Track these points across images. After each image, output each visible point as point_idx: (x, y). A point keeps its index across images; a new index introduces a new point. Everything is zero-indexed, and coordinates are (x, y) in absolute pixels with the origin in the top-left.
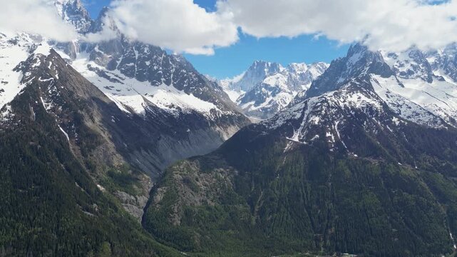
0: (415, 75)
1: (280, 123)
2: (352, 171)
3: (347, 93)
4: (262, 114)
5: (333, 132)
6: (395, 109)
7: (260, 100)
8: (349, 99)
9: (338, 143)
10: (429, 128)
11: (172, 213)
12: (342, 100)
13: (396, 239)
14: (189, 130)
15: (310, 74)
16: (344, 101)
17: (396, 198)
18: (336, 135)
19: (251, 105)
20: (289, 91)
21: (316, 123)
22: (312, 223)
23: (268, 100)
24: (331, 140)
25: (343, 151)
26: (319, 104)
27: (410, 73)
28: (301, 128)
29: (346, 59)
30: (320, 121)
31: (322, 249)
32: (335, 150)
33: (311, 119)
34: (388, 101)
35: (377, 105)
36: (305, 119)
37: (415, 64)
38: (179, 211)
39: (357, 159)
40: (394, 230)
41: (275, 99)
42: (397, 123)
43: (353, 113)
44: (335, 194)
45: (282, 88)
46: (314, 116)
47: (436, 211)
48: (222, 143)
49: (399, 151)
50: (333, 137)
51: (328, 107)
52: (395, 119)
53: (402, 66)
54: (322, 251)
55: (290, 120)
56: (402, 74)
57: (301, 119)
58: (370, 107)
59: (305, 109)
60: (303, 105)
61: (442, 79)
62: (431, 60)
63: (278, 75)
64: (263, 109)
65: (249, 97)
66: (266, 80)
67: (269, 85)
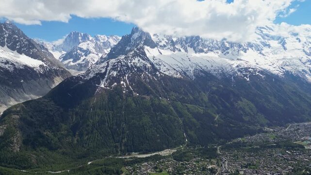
0: (167, 47)
1: (91, 75)
2: (136, 104)
3: (132, 57)
4: (78, 68)
5: (125, 81)
6: (157, 67)
7: (76, 58)
8: (133, 61)
9: (127, 88)
10: (174, 78)
11: (12, 143)
12: (130, 61)
13: (159, 140)
14: (22, 81)
15: (109, 42)
16: (131, 62)
17: (159, 117)
18: (126, 83)
19: (70, 62)
20: (96, 53)
21: (115, 75)
22: (113, 138)
23: (82, 58)
24: (124, 86)
25: (131, 92)
26: (116, 64)
27: (165, 46)
28: (105, 79)
29: (131, 36)
30: (117, 74)
31: (120, 152)
32: (126, 92)
33: (112, 73)
34: (154, 62)
35: (149, 65)
36: (107, 73)
37: (167, 41)
38: (18, 141)
39: (138, 97)
40: (158, 135)
41: (87, 58)
42: (159, 75)
43: (136, 70)
44: (127, 119)
45: (91, 51)
46: (113, 71)
47: (178, 122)
48: (50, 90)
49: (160, 90)
50: (125, 84)
51: (122, 65)
52: (157, 73)
53: (161, 42)
54: (119, 154)
55: (98, 74)
56: (161, 46)
57: (105, 73)
58: (145, 66)
59: (107, 66)
60: (106, 64)
61: (180, 50)
62: (175, 40)
63: (89, 42)
64: (79, 64)
65: (68, 56)
66: (80, 45)
67: (83, 48)
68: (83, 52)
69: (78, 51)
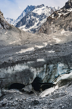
23: (36, 24)
65: (21, 22)
66: (34, 10)
67: (37, 14)
68: (38, 18)
69: (32, 17)
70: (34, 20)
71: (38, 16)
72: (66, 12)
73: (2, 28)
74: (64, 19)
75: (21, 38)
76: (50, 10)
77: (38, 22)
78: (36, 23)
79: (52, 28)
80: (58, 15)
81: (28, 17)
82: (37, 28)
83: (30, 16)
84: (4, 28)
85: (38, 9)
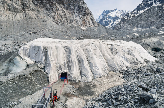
45: (119, 17)
66: (109, 14)
67: (111, 16)
68: (112, 19)
69: (108, 19)
70: (109, 21)
71: (112, 18)
72: (137, 13)
73: (93, 26)
74: (136, 19)
75: (108, 33)
76: (122, 13)
77: (112, 22)
78: (110, 23)
79: (125, 27)
80: (131, 16)
81: (104, 19)
82: (112, 27)
83: (106, 18)
84: (94, 26)
85: (112, 12)
